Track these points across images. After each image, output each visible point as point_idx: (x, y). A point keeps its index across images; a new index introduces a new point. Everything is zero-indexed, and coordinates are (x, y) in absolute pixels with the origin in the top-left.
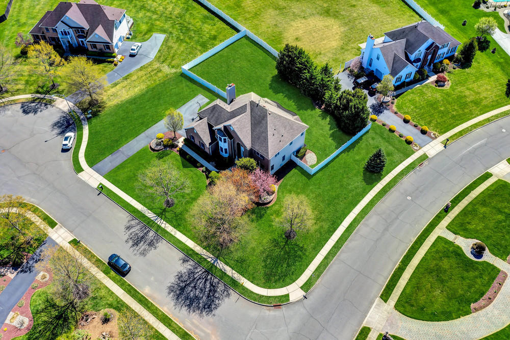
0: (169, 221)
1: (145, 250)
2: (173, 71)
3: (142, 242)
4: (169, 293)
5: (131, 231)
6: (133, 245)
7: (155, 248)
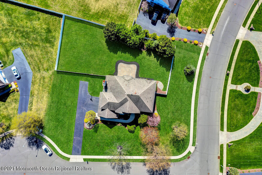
0: (126, 155)
1: (128, 171)
2: (50, 72)
3: (124, 169)
5: (116, 169)
6: (122, 173)
7: (131, 168)
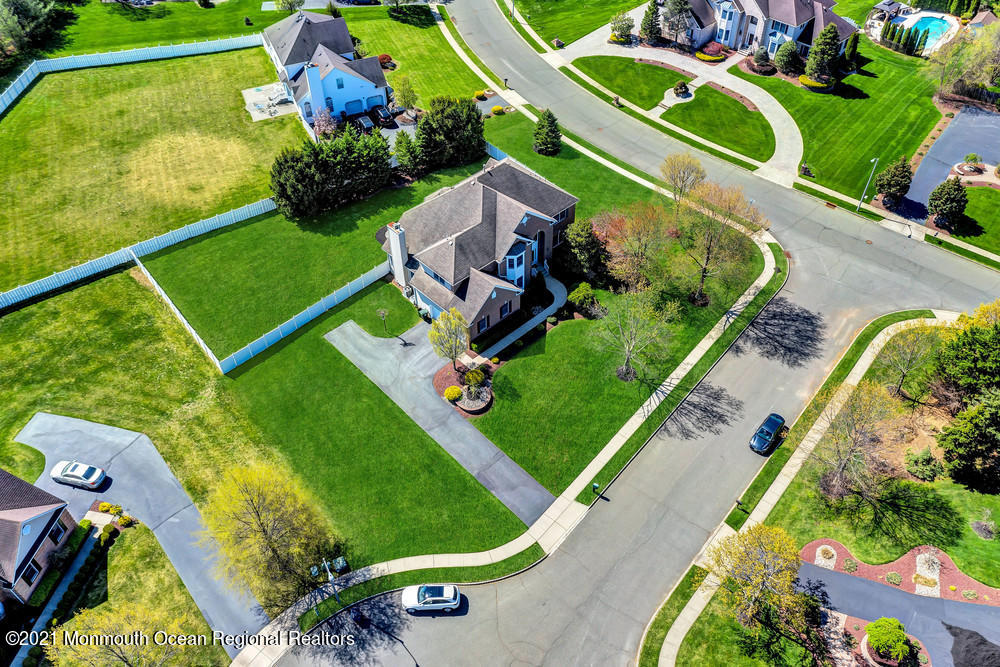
0: (666, 374)
2: (208, 392)
3: (715, 409)
4: (800, 365)
5: (694, 430)
6: (723, 421)
7: (722, 390)
